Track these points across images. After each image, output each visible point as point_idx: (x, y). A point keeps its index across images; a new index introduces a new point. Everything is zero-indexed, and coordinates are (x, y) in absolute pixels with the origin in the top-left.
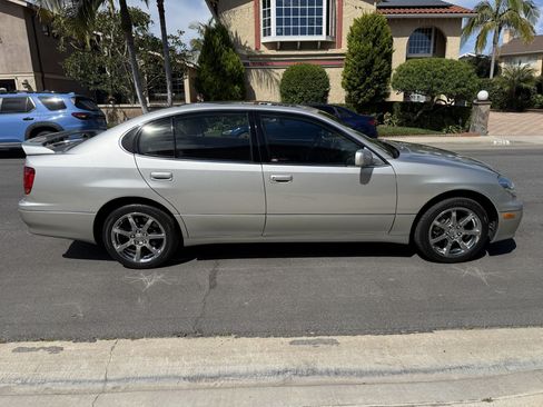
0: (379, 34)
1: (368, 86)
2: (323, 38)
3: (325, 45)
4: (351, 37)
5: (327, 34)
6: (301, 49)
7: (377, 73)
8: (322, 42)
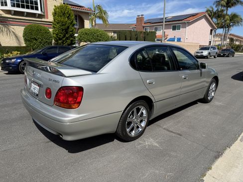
0: (70, 15)
1: (67, 39)
2: (39, 12)
3: (40, 16)
4: (55, 14)
5: (41, 10)
6: (26, 16)
7: (71, 33)
8: (39, 14)
